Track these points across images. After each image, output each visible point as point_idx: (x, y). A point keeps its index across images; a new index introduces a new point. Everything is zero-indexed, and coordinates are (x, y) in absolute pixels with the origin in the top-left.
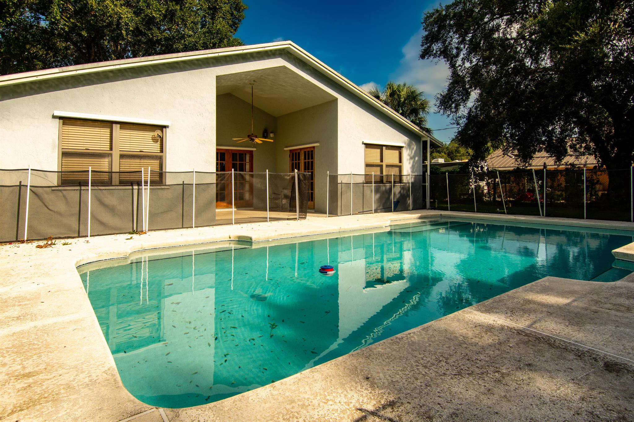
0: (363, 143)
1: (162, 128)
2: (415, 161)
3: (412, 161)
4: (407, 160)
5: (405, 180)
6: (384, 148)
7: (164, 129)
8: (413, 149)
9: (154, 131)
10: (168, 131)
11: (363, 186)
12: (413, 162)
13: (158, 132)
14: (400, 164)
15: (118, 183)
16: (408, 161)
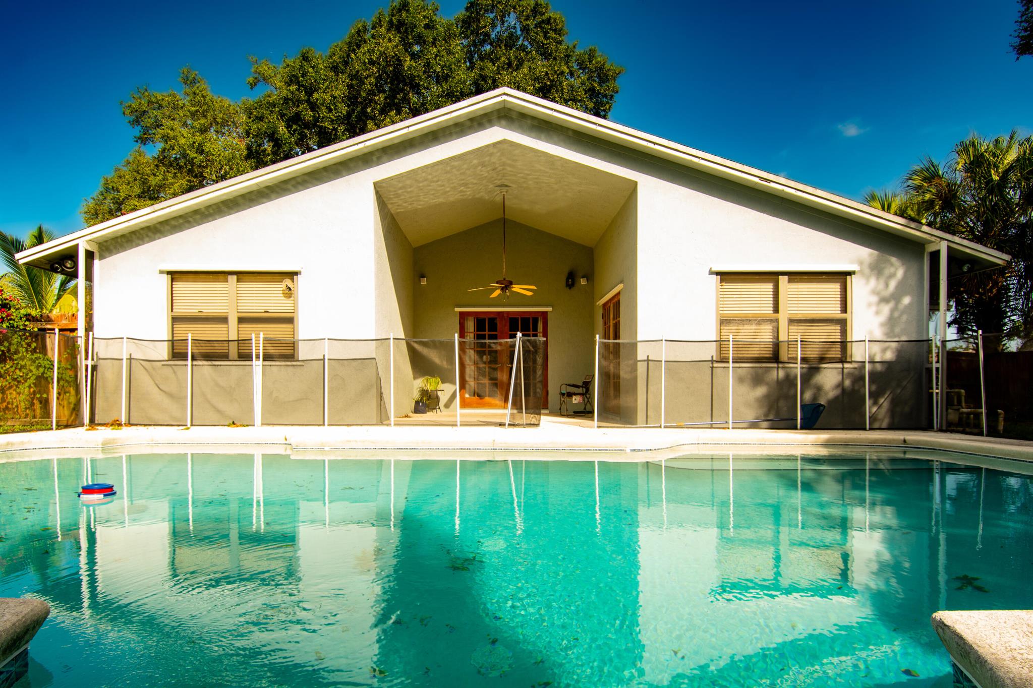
0: (711, 273)
1: (292, 275)
2: (901, 307)
3: (886, 309)
4: (869, 305)
5: (858, 353)
6: (783, 280)
7: (295, 277)
8: (892, 276)
9: (282, 282)
10: (300, 279)
11: (712, 368)
12: (892, 311)
13: (288, 282)
14: (844, 315)
15: (236, 357)
16: (874, 309)
